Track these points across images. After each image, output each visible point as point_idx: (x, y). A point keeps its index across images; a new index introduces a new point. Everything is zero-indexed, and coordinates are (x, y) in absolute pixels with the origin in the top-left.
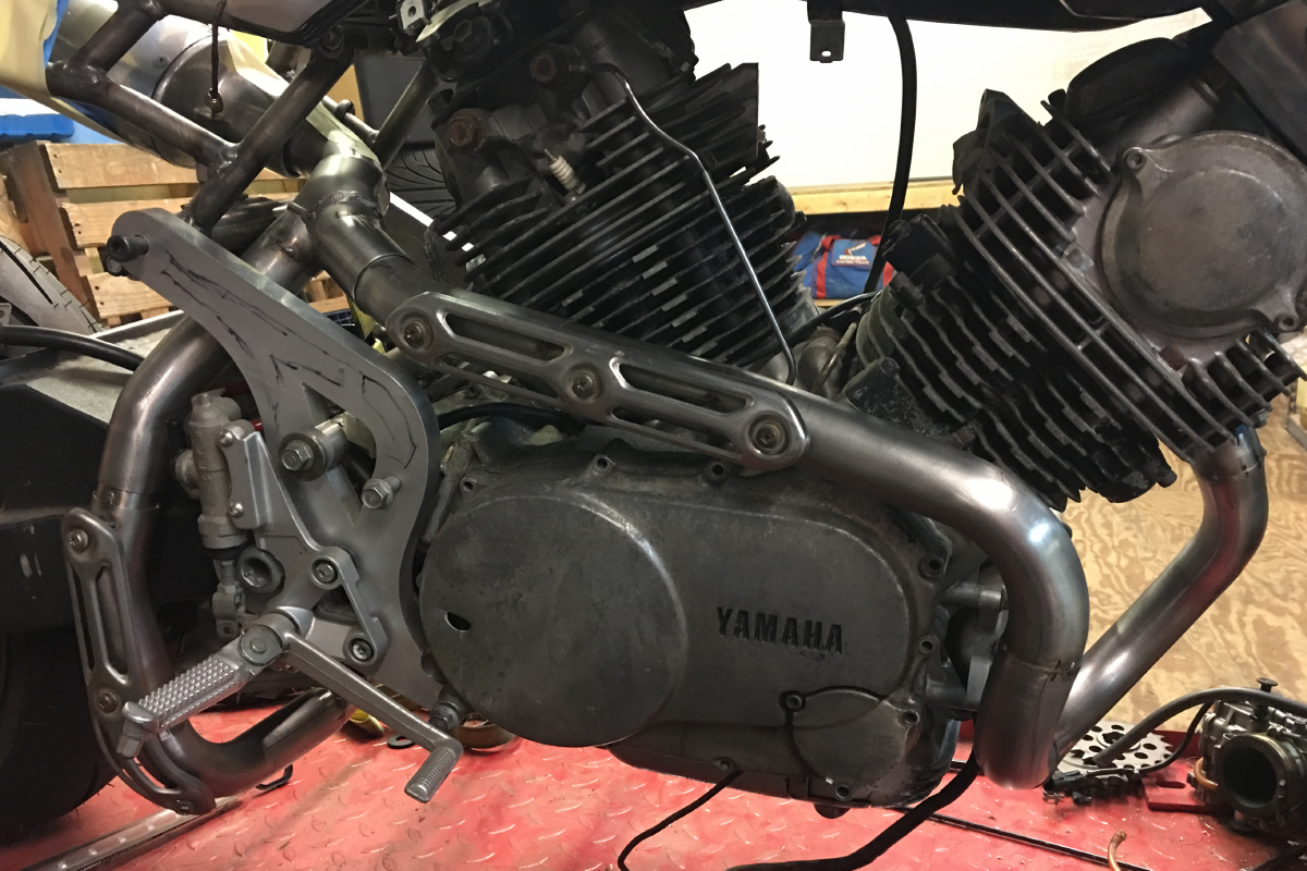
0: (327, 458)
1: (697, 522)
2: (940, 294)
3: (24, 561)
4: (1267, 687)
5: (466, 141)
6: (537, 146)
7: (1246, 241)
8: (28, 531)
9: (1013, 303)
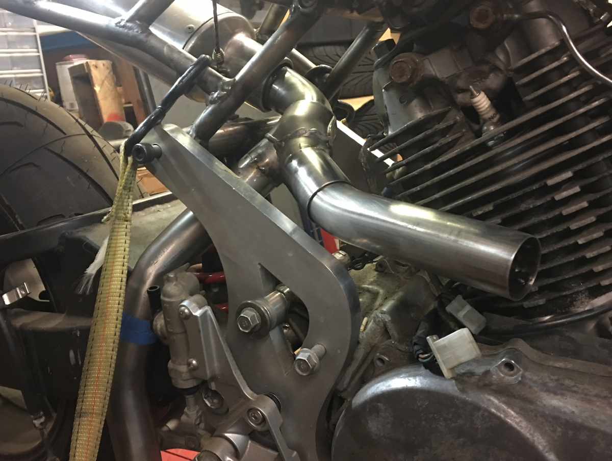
0: (271, 324)
3: (72, 354)
5: (404, 79)
6: (460, 83)
8: (76, 334)
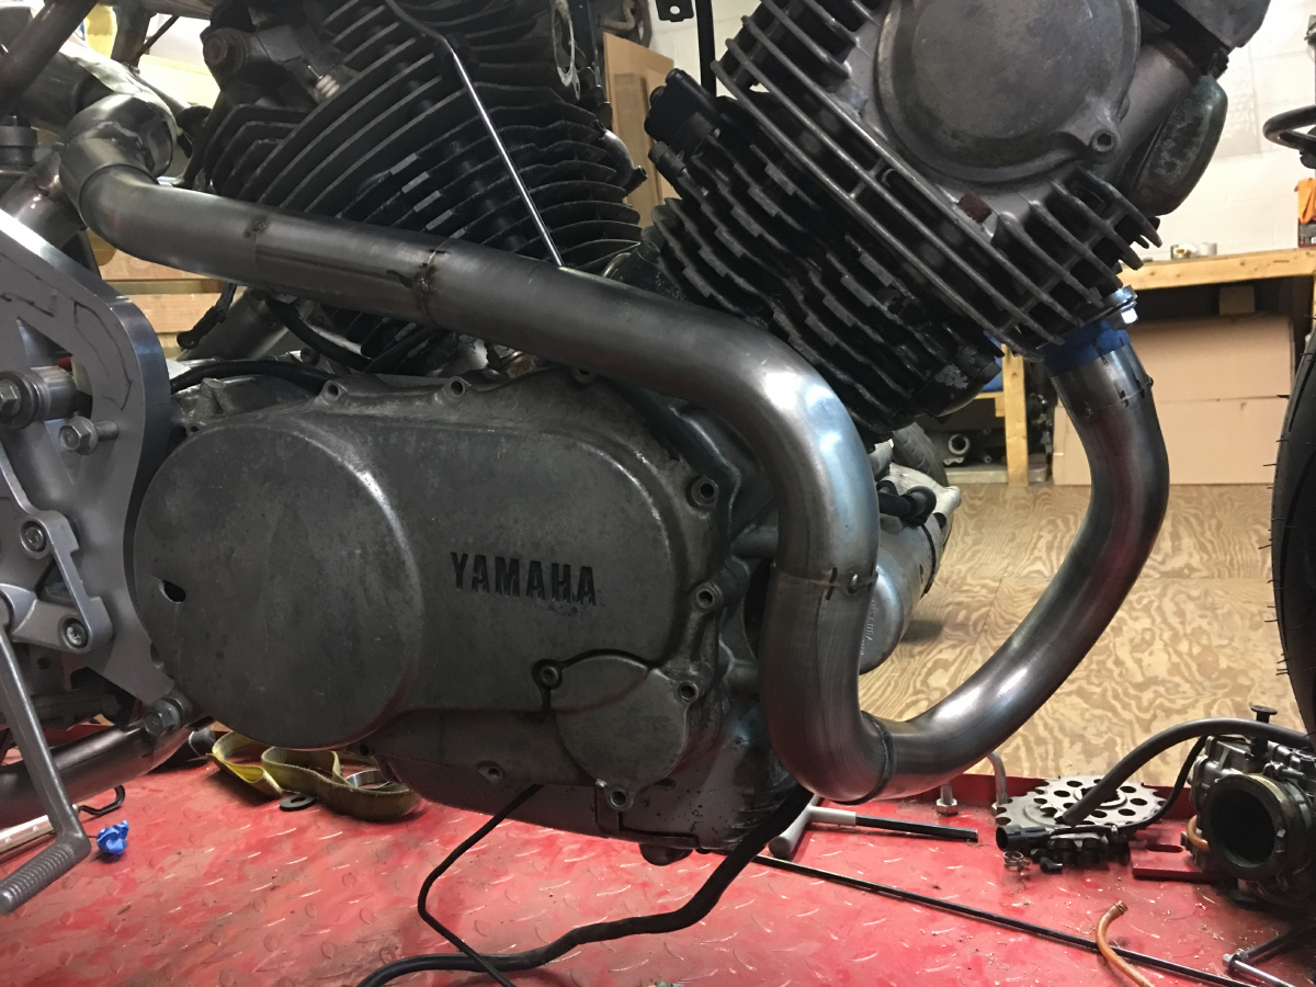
0: (45, 405)
1: (423, 444)
2: (701, 159)
4: (1264, 715)
5: (221, 59)
7: (1038, 40)
9: (778, 154)
